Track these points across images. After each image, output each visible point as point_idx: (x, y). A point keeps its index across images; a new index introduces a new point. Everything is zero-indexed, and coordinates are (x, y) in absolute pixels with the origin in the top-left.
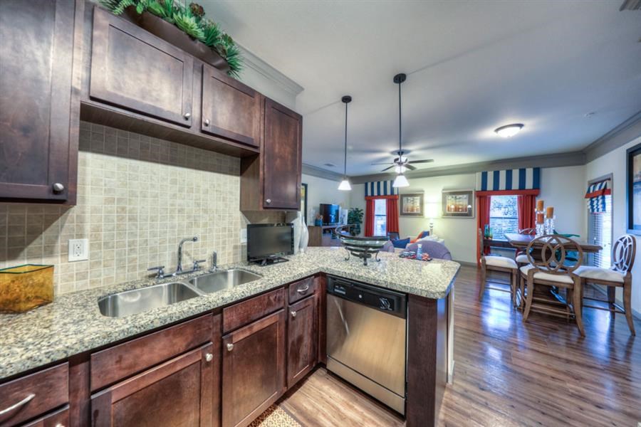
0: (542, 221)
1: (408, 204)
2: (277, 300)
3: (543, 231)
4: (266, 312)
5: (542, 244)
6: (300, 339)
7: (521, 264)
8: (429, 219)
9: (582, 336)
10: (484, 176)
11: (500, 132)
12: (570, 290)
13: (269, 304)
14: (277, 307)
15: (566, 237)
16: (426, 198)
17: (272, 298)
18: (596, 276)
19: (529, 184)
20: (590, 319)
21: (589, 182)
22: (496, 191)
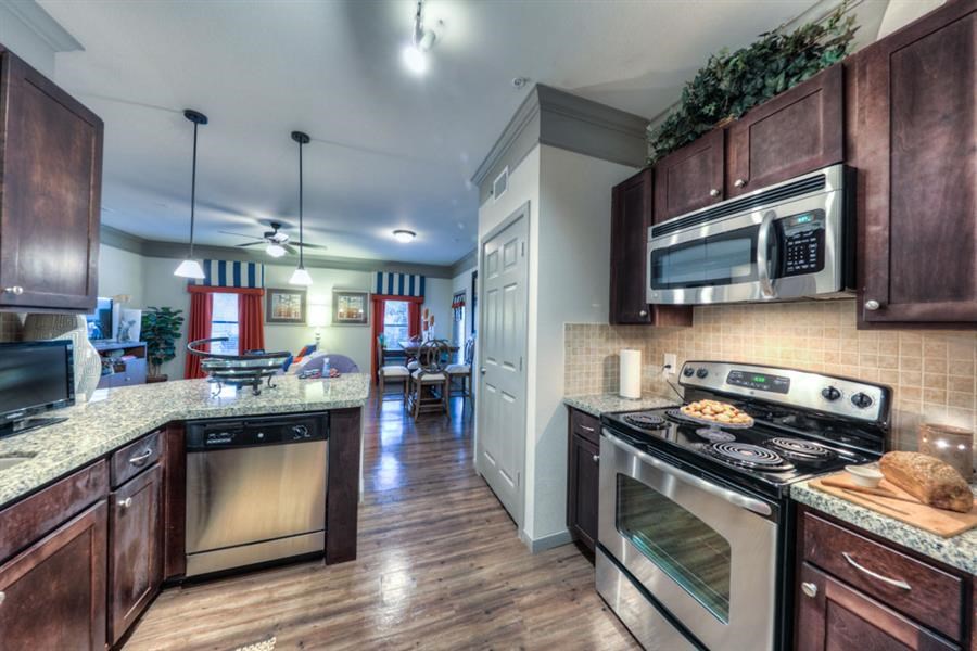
0: (426, 329)
1: (281, 305)
2: (90, 486)
3: (428, 336)
4: (69, 513)
5: (427, 348)
6: (135, 548)
7: (412, 371)
8: (315, 327)
9: (449, 420)
10: (380, 276)
11: (398, 235)
12: (443, 384)
13: (76, 495)
14: (91, 499)
15: (441, 341)
16: (310, 298)
17: (80, 484)
18: (456, 371)
19: (417, 293)
20: (453, 407)
21: (453, 294)
22: (390, 296)
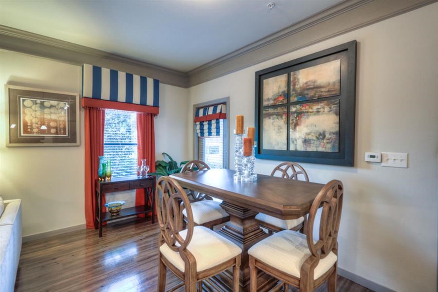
19: (150, 101)
21: (194, 105)
22: (113, 103)
